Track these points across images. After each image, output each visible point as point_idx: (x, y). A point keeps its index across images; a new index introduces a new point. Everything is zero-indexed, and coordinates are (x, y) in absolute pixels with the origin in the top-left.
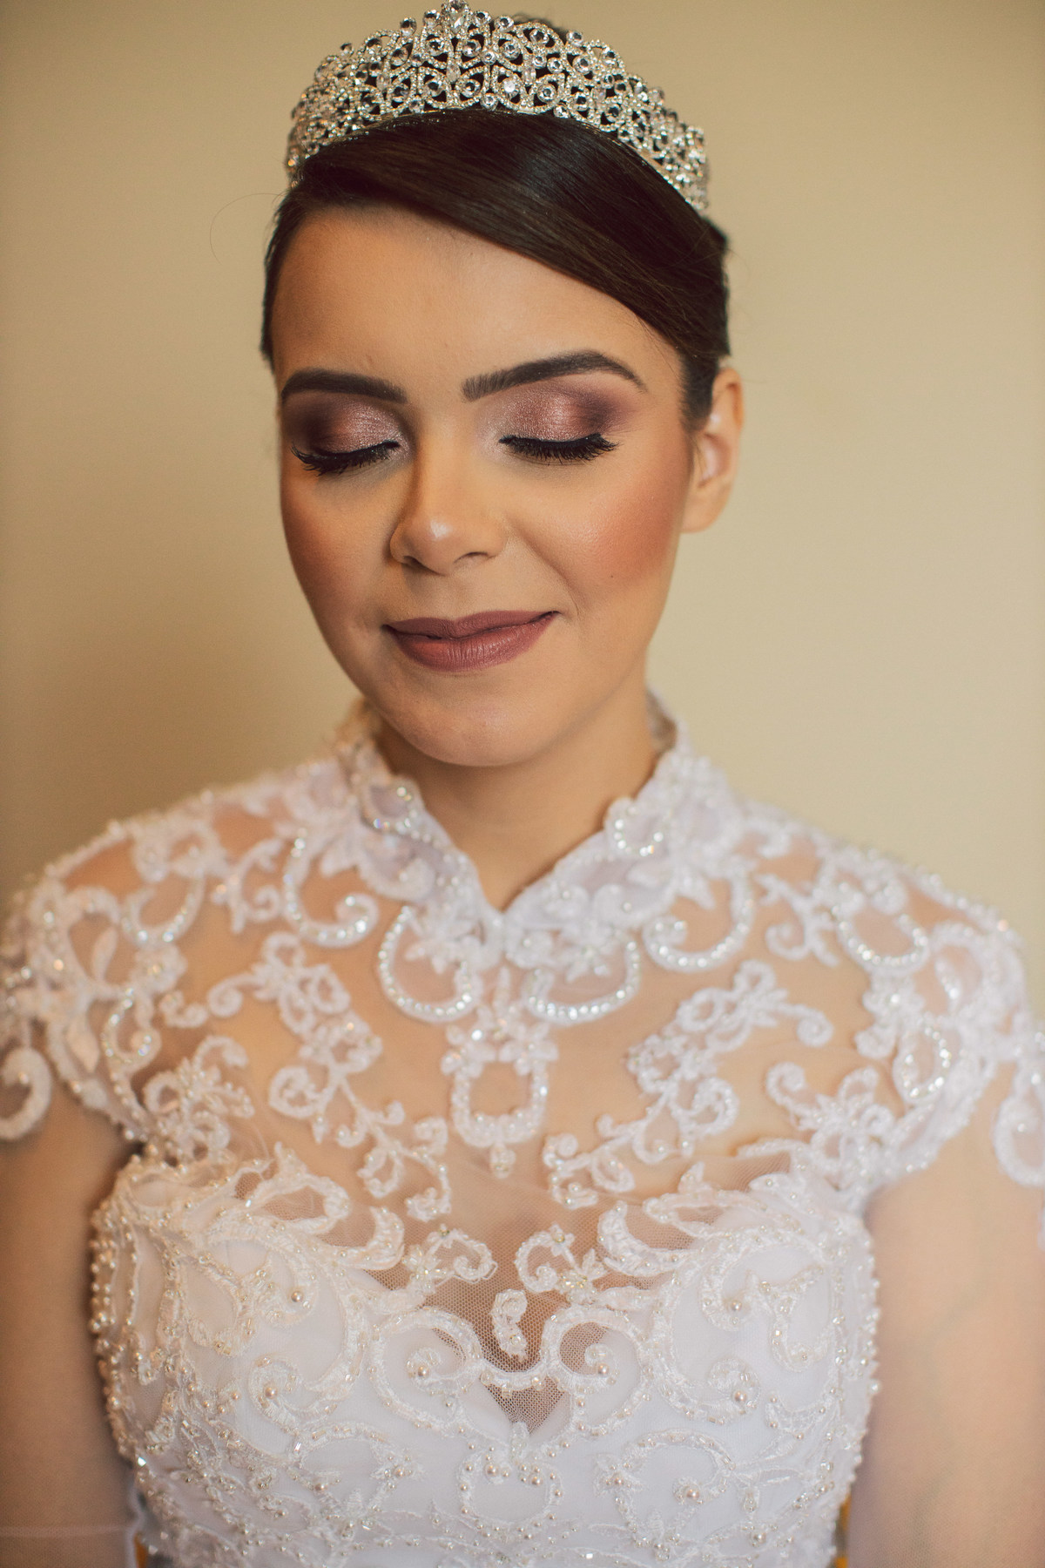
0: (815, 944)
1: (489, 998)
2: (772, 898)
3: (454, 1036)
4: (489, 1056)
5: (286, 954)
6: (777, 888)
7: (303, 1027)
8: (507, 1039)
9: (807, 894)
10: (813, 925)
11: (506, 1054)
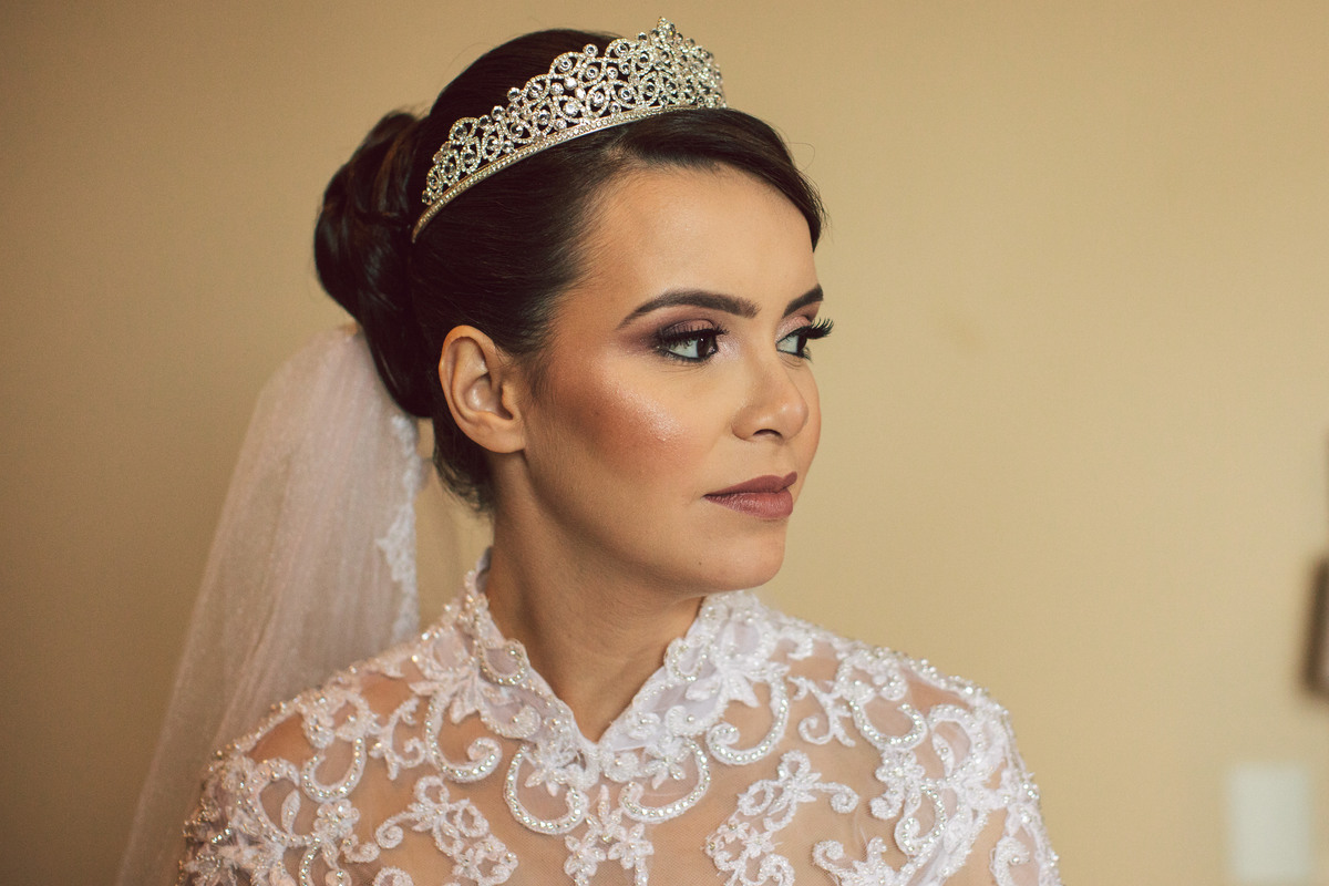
0: (837, 729)
1: (594, 810)
2: (803, 694)
3: (572, 844)
4: (600, 856)
5: (434, 793)
6: (806, 686)
7: (454, 851)
8: (614, 841)
9: (829, 690)
10: (835, 715)
11: (613, 855)
